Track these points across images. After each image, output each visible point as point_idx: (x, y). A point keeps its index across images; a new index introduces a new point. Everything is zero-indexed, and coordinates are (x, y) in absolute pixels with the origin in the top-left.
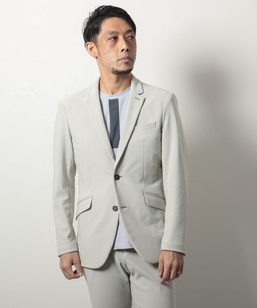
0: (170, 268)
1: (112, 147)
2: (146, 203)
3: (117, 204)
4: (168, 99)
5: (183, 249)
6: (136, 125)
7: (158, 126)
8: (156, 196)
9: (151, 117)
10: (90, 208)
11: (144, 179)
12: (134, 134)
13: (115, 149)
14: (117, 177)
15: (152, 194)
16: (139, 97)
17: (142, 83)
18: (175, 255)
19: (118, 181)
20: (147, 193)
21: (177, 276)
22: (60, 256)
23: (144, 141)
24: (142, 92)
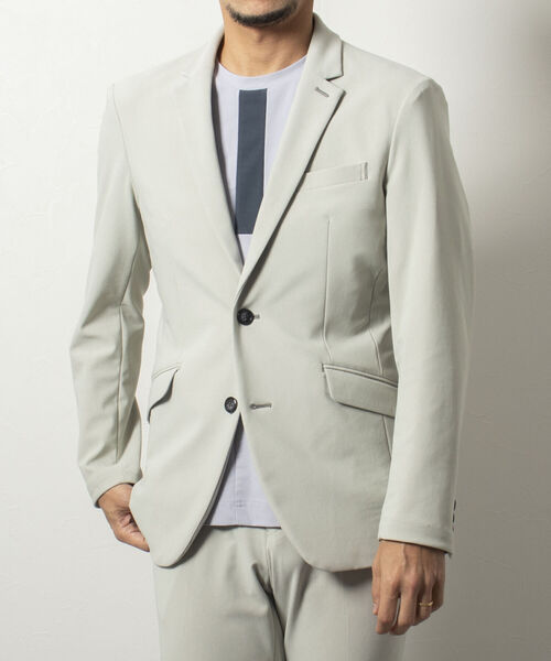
0: (397, 592)
1: (236, 231)
2: (327, 394)
3: (236, 393)
4: (410, 93)
5: (445, 538)
6: (308, 169)
7: (373, 175)
8: (365, 372)
9: (354, 149)
10: (167, 397)
11: (324, 328)
12: (299, 194)
13: (240, 236)
14: (244, 316)
15: (347, 368)
16: (326, 86)
17: (343, 43)
18: (413, 553)
19: (244, 328)
20: (334, 365)
21: (417, 616)
23: (327, 217)
24: (337, 72)
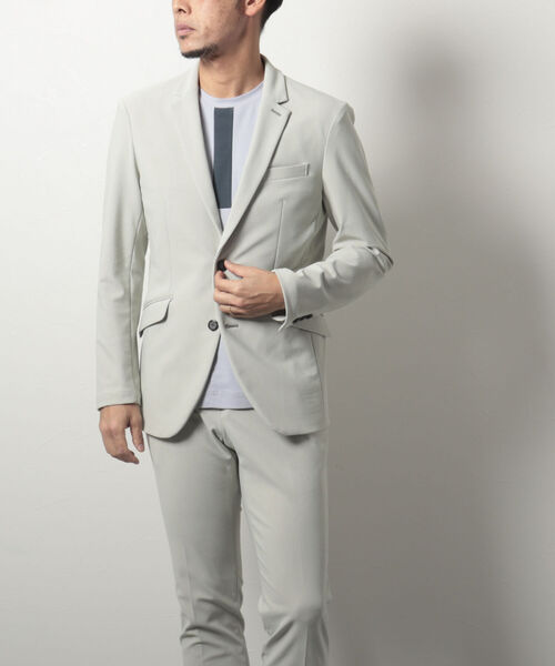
1: (219, 205)
3: (217, 318)
4: (336, 117)
6: (270, 166)
7: (313, 173)
10: (165, 319)
13: (222, 210)
14: (220, 266)
16: (279, 108)
17: (286, 78)
22: (100, 409)
23: (282, 200)
24: (284, 99)
